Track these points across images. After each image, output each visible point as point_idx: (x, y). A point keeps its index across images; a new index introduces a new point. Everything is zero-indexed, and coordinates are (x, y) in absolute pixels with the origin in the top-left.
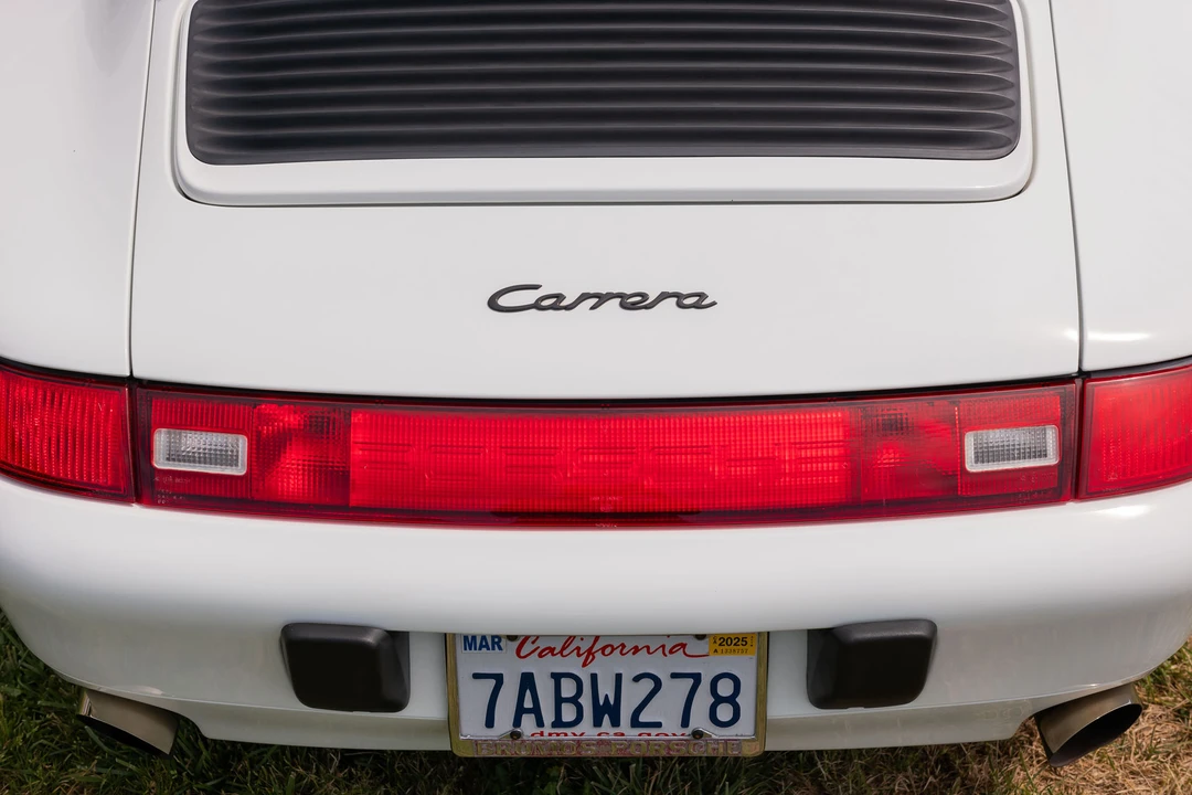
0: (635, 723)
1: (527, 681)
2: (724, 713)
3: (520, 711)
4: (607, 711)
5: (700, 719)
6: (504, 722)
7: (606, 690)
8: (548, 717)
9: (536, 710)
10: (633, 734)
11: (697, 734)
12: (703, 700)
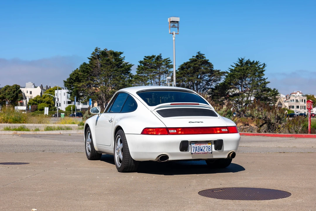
0: (204, 151)
1: (196, 147)
2: (209, 150)
3: (196, 150)
4: (202, 150)
5: (208, 151)
6: (195, 152)
7: (201, 148)
8: (198, 151)
9: (197, 150)
10: (203, 152)
11: (208, 152)
12: (208, 149)
